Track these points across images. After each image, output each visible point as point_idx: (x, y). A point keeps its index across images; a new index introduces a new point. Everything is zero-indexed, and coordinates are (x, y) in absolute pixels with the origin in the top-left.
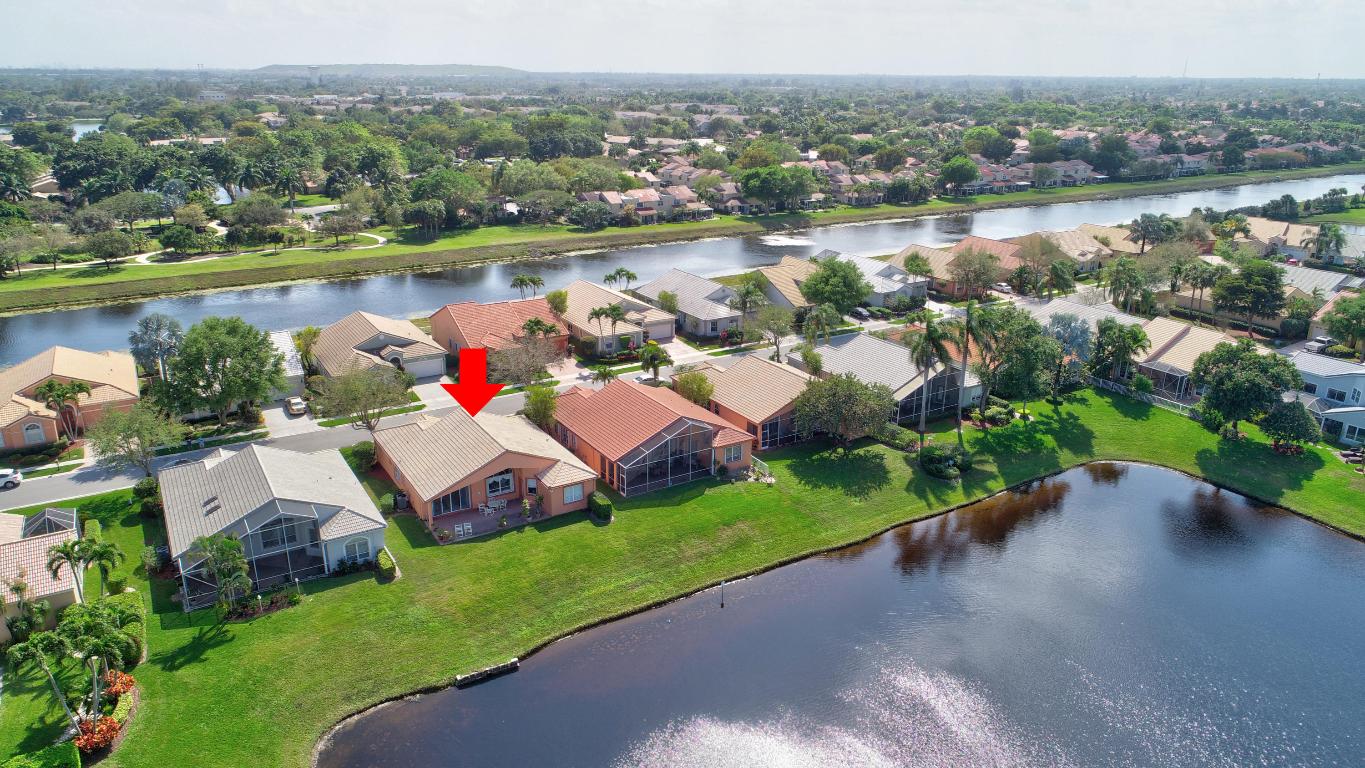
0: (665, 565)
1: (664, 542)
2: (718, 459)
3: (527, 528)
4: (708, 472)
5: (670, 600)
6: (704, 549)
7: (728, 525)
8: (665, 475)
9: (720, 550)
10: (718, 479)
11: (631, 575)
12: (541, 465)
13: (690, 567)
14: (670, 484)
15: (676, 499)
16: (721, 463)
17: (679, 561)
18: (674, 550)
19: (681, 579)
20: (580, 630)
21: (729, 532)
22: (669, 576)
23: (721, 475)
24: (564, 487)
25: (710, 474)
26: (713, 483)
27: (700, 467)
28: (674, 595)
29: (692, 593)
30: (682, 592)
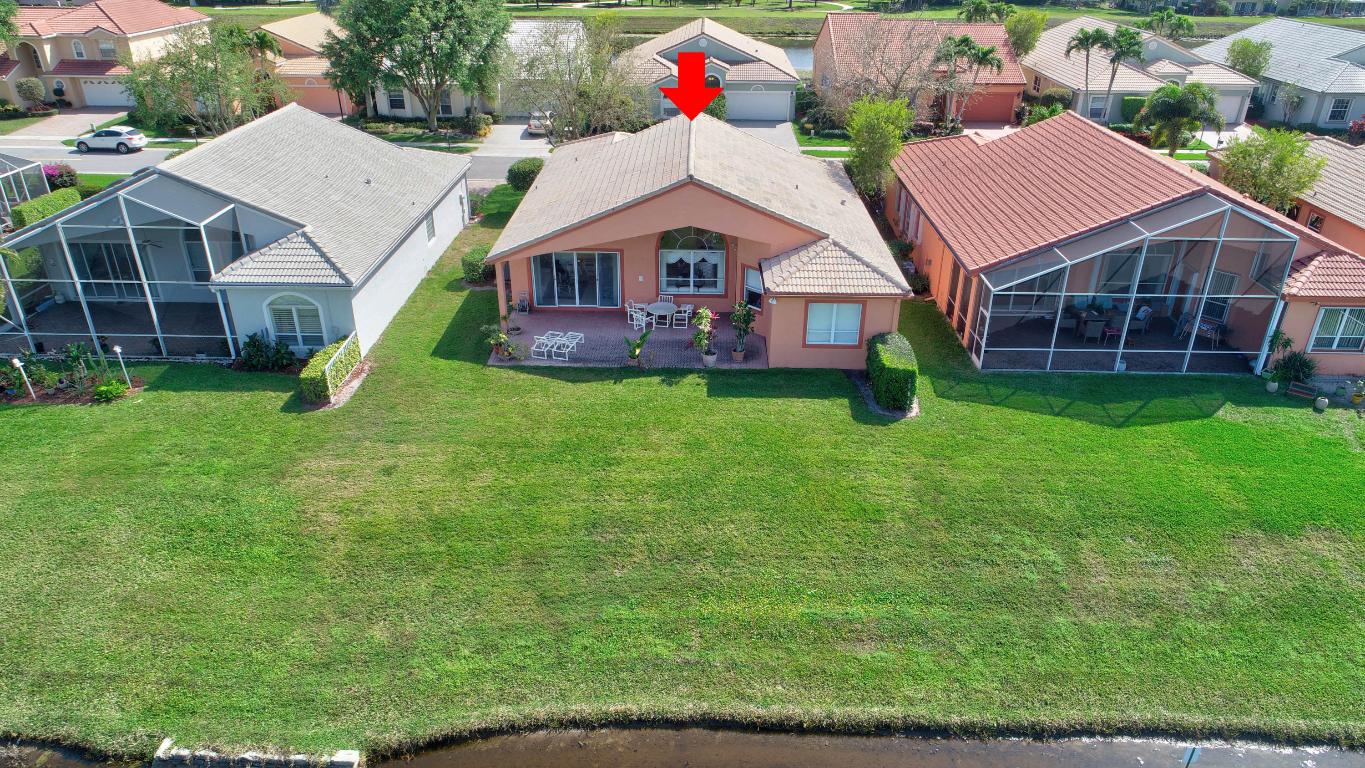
0: (999, 598)
1: (1029, 521)
2: (1288, 330)
3: (691, 379)
4: (1245, 364)
5: (968, 731)
6: (1159, 584)
7: (1271, 528)
8: (1114, 341)
9: (1219, 610)
10: (1273, 386)
11: (872, 594)
12: (775, 238)
13: (1087, 634)
14: (1120, 366)
15: (1118, 409)
16: (1296, 347)
17: (1058, 599)
18: (1051, 555)
19: (1041, 663)
20: (623, 722)
21: (1271, 555)
22: (996, 641)
23: (1284, 380)
24: (811, 299)
25: (1251, 370)
26: (1252, 393)
27: (1223, 345)
28: (992, 717)
29: (1060, 733)
30: (1024, 716)
